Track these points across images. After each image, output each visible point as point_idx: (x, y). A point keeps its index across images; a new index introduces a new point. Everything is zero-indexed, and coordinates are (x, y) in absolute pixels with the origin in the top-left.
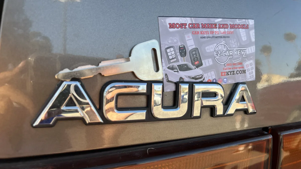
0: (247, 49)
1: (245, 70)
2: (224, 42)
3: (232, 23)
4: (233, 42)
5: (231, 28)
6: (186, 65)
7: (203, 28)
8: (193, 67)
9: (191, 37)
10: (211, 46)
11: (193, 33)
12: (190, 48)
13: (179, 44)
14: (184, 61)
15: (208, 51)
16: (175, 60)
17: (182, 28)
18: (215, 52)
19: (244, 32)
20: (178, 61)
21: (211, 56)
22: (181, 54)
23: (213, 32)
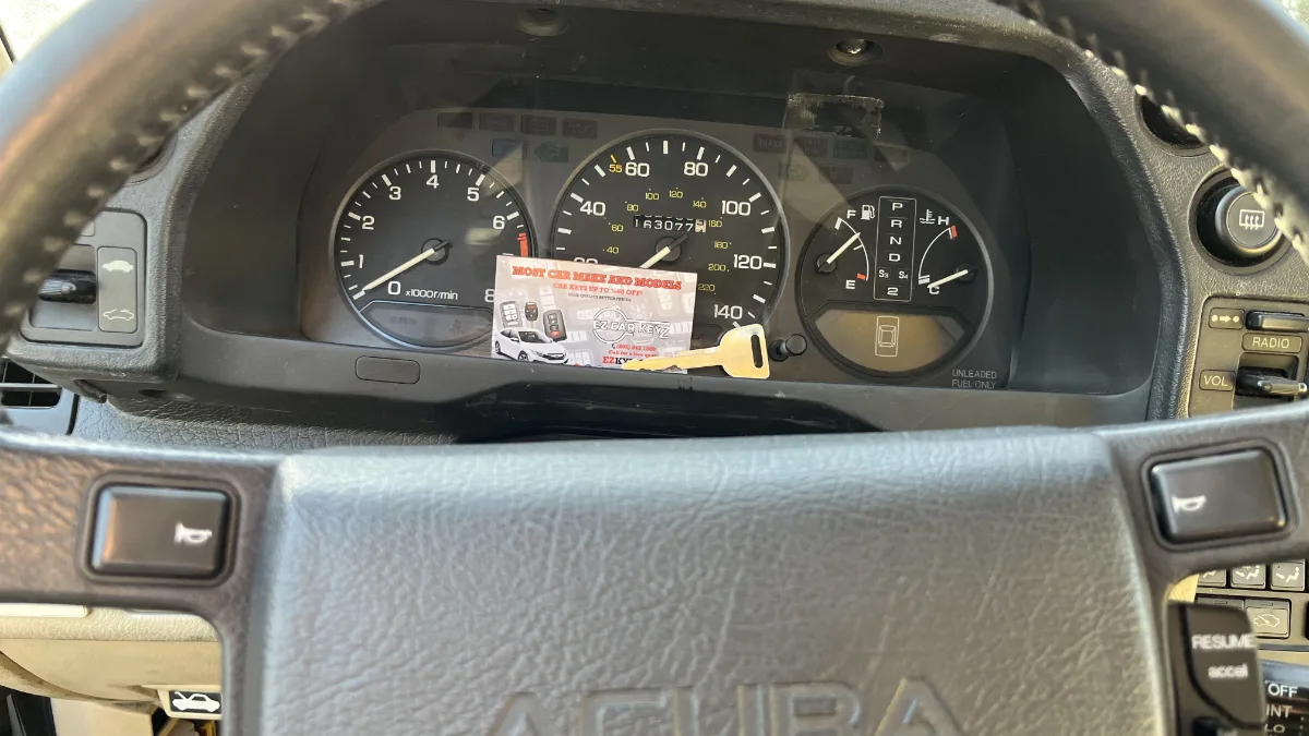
0: (672, 325)
2: (616, 307)
3: (641, 277)
4: (638, 310)
5: (637, 284)
6: (534, 333)
7: (575, 279)
8: (548, 339)
9: (550, 292)
10: (590, 311)
11: (556, 285)
12: (546, 309)
13: (528, 300)
14: (532, 327)
15: (581, 318)
16: (516, 322)
17: (535, 275)
18: (595, 321)
19: (668, 294)
20: (520, 325)
21: (587, 327)
22: (528, 316)
23: (596, 289)
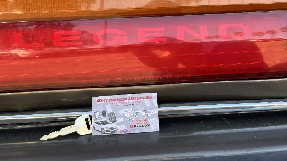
0: (151, 111)
1: (150, 125)
2: (132, 108)
3: (139, 97)
4: (139, 108)
5: (138, 99)
6: (106, 121)
7: (118, 100)
8: (110, 122)
9: (110, 106)
10: (123, 110)
11: (111, 104)
12: (109, 112)
13: (103, 110)
14: (105, 119)
15: (120, 113)
16: (100, 118)
17: (104, 101)
18: (125, 114)
19: (148, 101)
20: (101, 119)
21: (123, 116)
22: (103, 115)
23: (124, 103)
